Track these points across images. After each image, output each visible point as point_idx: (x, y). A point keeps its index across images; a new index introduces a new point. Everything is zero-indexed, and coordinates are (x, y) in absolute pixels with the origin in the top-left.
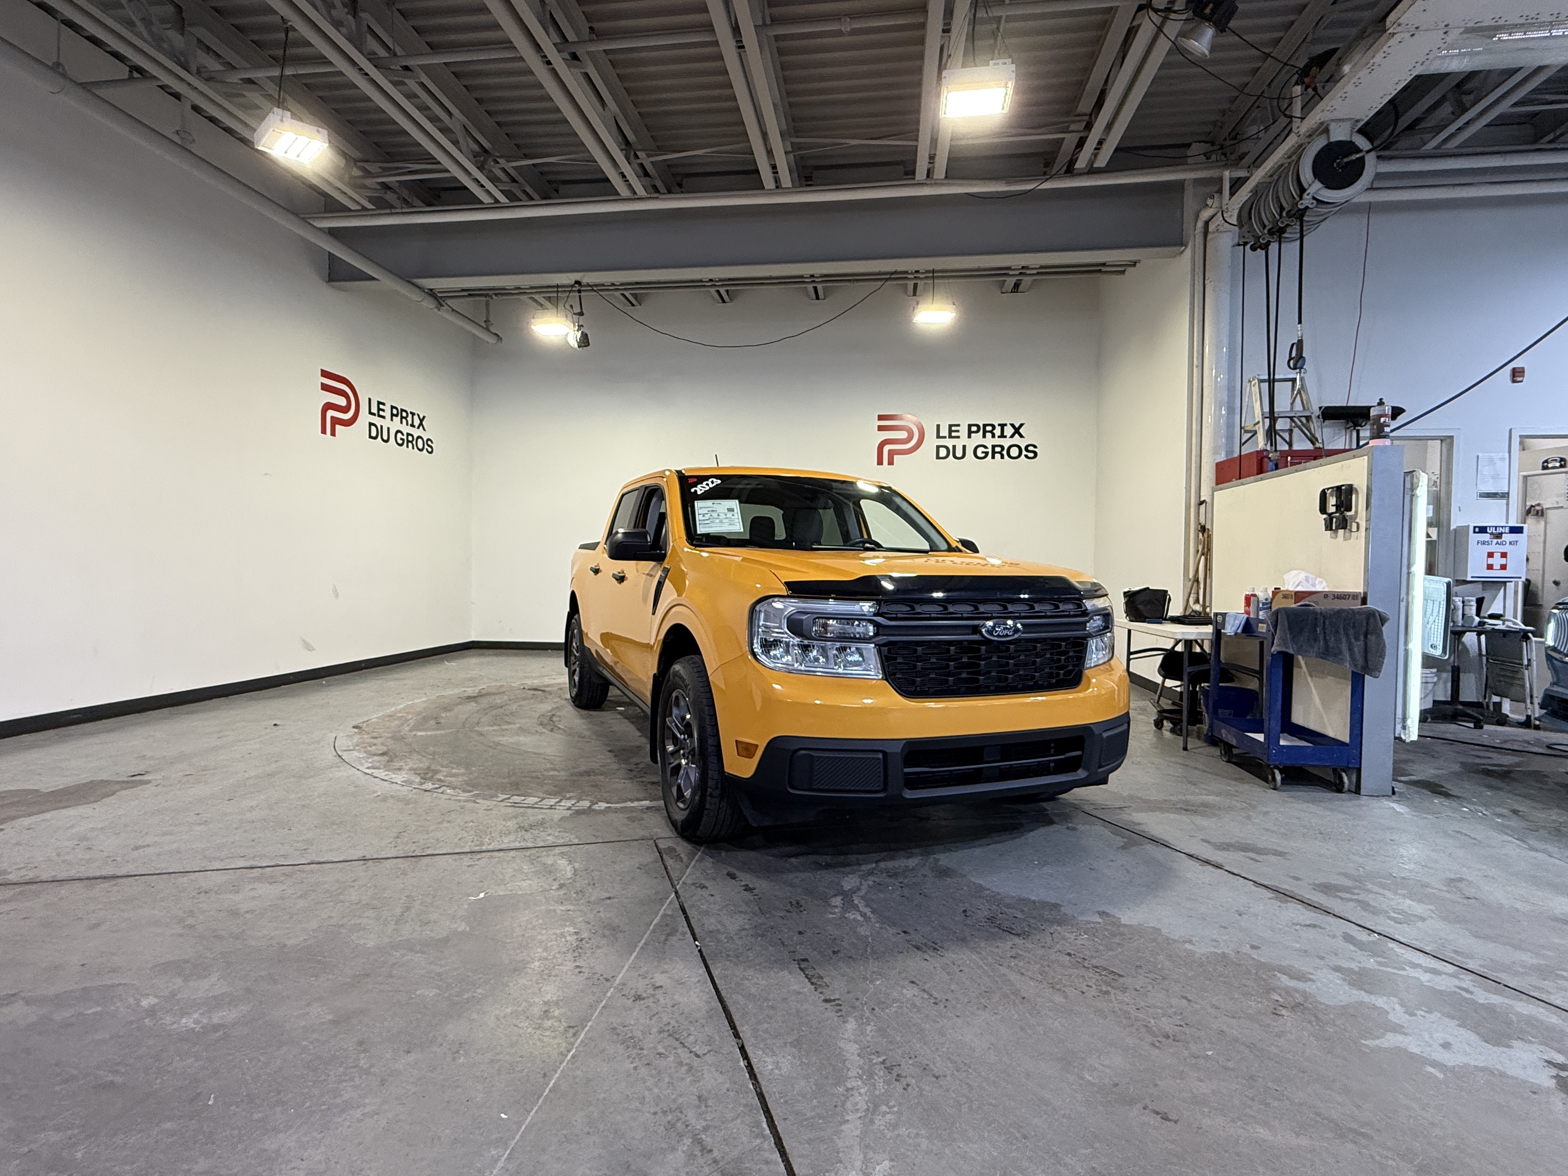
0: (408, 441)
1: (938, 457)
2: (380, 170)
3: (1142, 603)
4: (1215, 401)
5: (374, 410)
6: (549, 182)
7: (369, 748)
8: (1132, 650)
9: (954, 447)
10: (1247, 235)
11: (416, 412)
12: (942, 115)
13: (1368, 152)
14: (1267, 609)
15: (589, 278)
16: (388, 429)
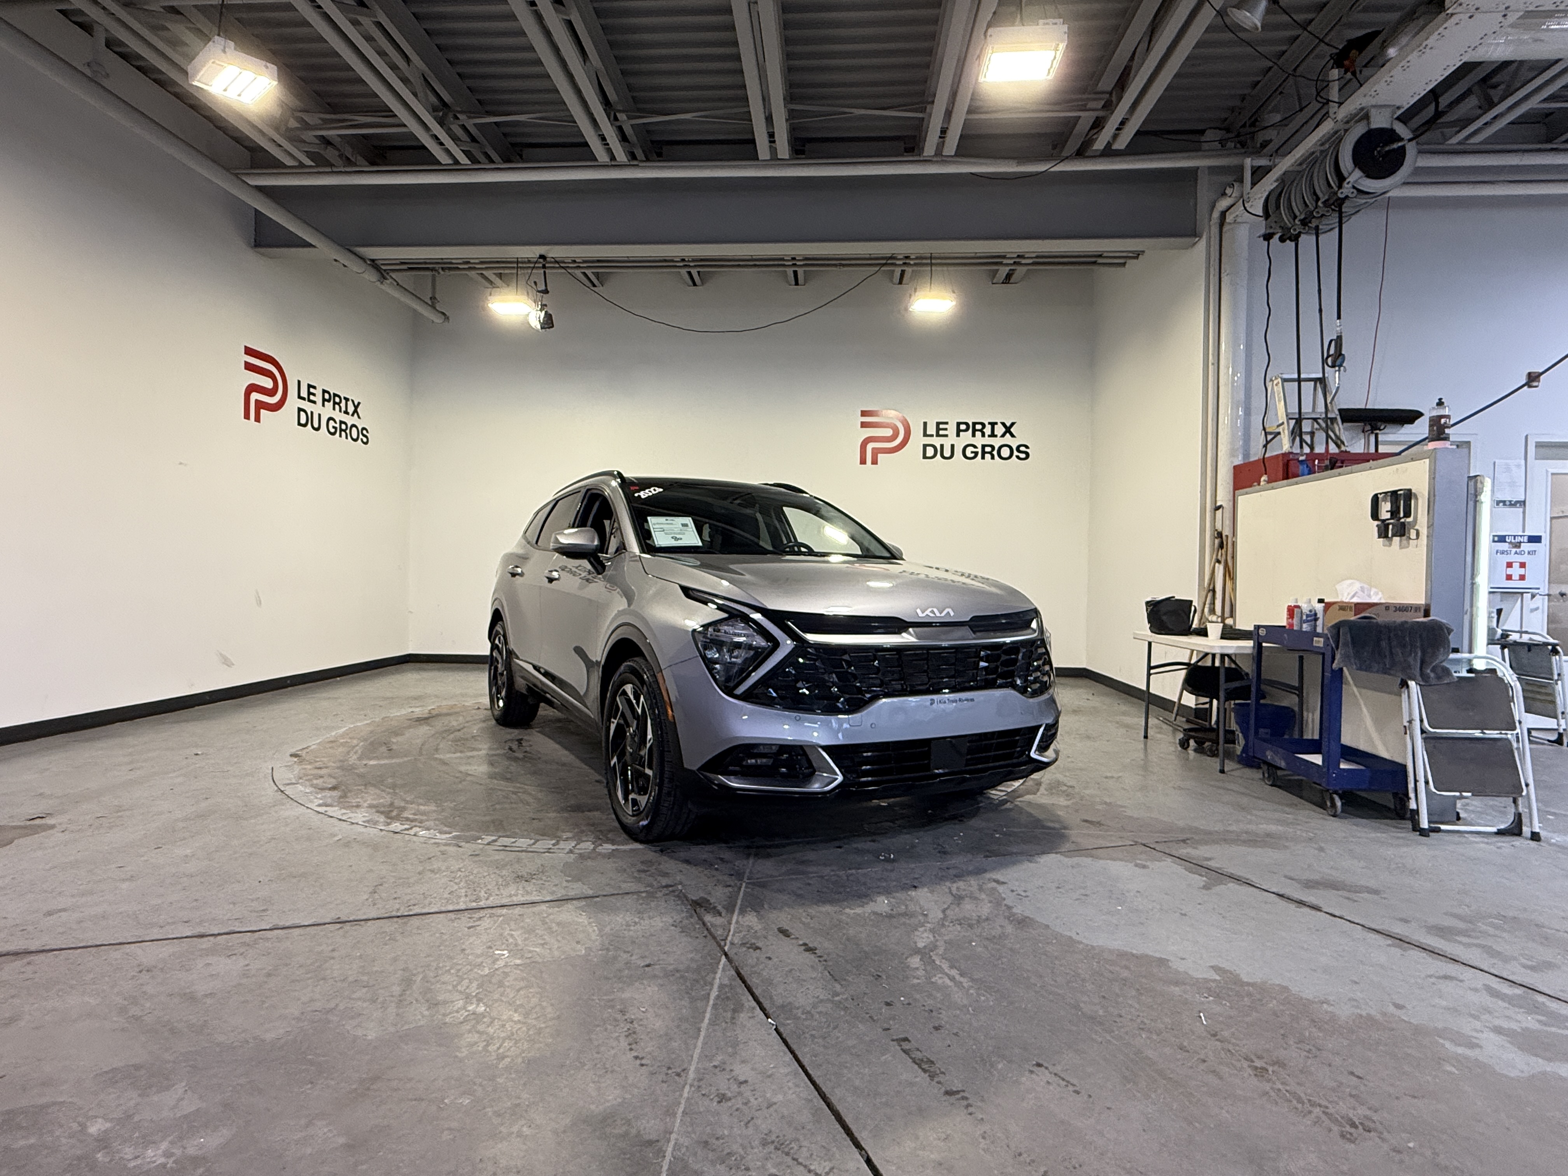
0: (341, 430)
1: (925, 457)
2: (320, 122)
3: (1165, 614)
4: (1232, 402)
5: (304, 394)
6: (511, 144)
7: (315, 782)
8: (1152, 665)
9: (942, 446)
10: (1273, 225)
11: (350, 398)
12: (981, 79)
13: (1410, 140)
14: (1311, 621)
15: (555, 252)
16: (320, 415)
